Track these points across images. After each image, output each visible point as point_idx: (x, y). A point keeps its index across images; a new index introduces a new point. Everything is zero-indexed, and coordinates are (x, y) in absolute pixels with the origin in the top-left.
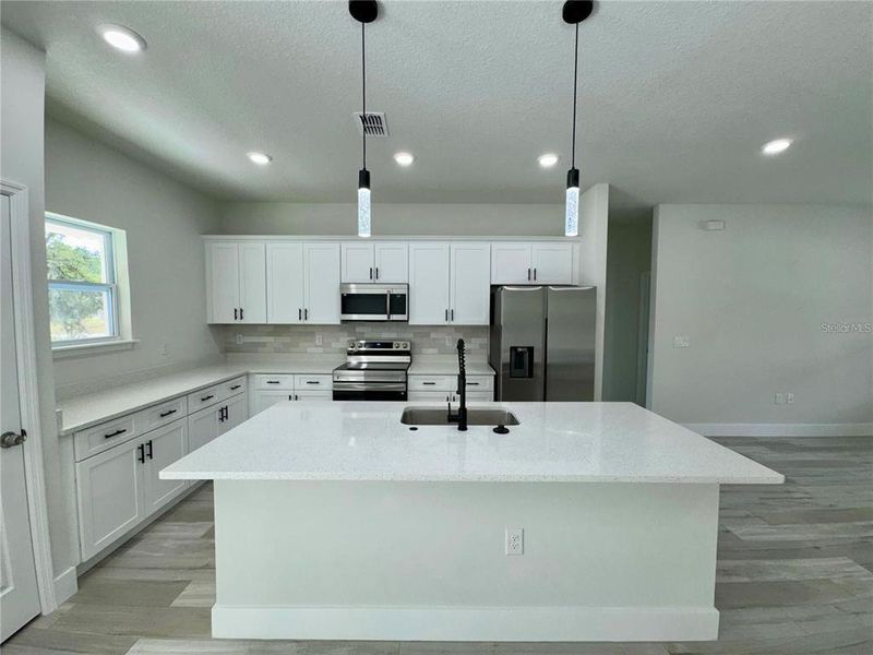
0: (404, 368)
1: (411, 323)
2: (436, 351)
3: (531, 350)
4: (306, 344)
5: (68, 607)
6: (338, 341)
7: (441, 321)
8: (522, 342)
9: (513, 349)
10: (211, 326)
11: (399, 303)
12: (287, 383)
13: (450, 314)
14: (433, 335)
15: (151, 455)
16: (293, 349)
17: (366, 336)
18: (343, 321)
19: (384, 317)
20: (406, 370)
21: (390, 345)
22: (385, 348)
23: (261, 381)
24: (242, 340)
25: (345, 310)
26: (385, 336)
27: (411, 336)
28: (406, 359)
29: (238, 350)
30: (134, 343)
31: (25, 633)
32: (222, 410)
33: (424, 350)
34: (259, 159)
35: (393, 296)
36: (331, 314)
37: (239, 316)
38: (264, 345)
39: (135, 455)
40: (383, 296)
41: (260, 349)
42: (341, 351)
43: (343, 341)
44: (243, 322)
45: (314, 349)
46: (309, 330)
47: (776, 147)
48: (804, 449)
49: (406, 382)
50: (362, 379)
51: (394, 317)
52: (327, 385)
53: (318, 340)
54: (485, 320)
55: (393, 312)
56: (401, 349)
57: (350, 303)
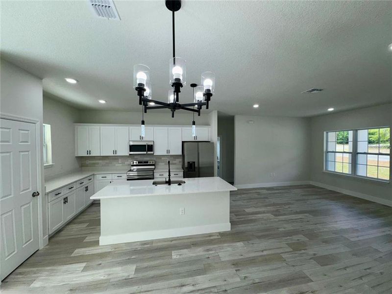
0: (153, 170)
1: (155, 154)
2: (164, 164)
3: (194, 162)
4: (115, 163)
5: (47, 247)
6: (128, 161)
7: (165, 153)
8: (191, 160)
9: (188, 163)
10: (76, 157)
11: (150, 148)
12: (109, 177)
13: (168, 151)
14: (163, 158)
15: (67, 202)
16: (110, 165)
17: (138, 159)
18: (130, 154)
19: (145, 153)
20: (153, 171)
21: (147, 162)
22: (146, 163)
23: (99, 177)
24: (88, 162)
25: (131, 151)
26: (146, 159)
27: (155, 159)
28: (153, 167)
29: (87, 166)
30: (52, 165)
31: (35, 254)
32: (86, 188)
33: (159, 164)
34: (102, 102)
35: (148, 145)
36: (126, 152)
37: (89, 153)
38: (98, 163)
39: (63, 201)
40: (145, 145)
41: (96, 165)
42: (129, 165)
43: (130, 162)
44: (90, 155)
45: (118, 165)
46: (116, 157)
47: (256, 106)
48: (277, 190)
49: (153, 175)
50: (136, 174)
51: (149, 153)
52: (125, 176)
53: (120, 161)
54: (180, 153)
55: (148, 151)
56: (151, 163)
57: (133, 148)
